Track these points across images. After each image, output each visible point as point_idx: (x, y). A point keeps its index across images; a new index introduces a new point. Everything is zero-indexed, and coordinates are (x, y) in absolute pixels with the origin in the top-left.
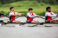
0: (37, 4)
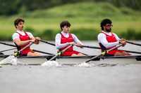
0: (113, 11)
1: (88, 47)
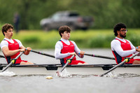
1: (92, 56)
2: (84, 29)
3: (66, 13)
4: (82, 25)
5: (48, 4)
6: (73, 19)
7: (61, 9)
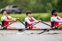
2: (20, 13)
3: (12, 6)
4: (19, 11)
5: (3, 2)
6: (14, 9)
7: (9, 4)
